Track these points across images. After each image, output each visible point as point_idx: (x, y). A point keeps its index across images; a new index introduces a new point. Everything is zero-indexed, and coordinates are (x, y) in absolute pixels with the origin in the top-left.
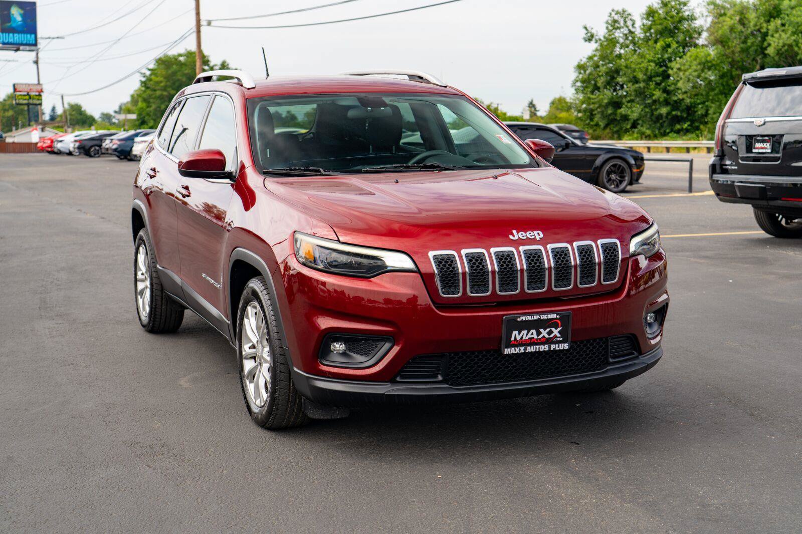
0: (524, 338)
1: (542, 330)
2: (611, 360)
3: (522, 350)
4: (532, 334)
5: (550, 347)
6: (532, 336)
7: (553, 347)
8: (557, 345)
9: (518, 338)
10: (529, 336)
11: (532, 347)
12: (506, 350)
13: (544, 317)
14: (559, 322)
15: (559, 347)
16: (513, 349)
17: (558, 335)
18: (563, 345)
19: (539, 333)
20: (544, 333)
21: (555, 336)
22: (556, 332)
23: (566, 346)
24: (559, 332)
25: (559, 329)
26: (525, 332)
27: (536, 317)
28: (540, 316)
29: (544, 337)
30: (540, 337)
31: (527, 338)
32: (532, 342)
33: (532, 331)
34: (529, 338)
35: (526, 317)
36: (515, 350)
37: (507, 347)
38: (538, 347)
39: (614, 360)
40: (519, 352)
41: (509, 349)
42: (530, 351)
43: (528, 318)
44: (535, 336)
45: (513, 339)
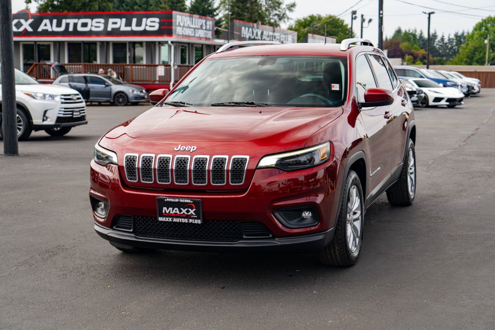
0: (171, 212)
1: (182, 209)
2: (244, 237)
3: (170, 220)
4: (176, 211)
5: (188, 221)
6: (176, 212)
7: (191, 221)
8: (193, 220)
9: (167, 212)
10: (174, 212)
11: (177, 219)
12: (159, 218)
13: (182, 201)
14: (193, 205)
15: (194, 221)
16: (164, 218)
17: (194, 214)
18: (197, 220)
19: (180, 211)
20: (184, 211)
21: (192, 214)
22: (192, 212)
23: (199, 222)
24: (194, 212)
25: (194, 210)
26: (171, 209)
27: (177, 200)
28: (179, 199)
29: (184, 213)
30: (182, 213)
31: (173, 213)
32: (176, 216)
33: (175, 209)
34: (174, 213)
35: (171, 199)
36: (166, 219)
37: (160, 216)
38: (181, 219)
39: (247, 237)
40: (168, 221)
41: (162, 218)
42: (176, 221)
43: (172, 200)
44: (178, 212)
45: (164, 212)
